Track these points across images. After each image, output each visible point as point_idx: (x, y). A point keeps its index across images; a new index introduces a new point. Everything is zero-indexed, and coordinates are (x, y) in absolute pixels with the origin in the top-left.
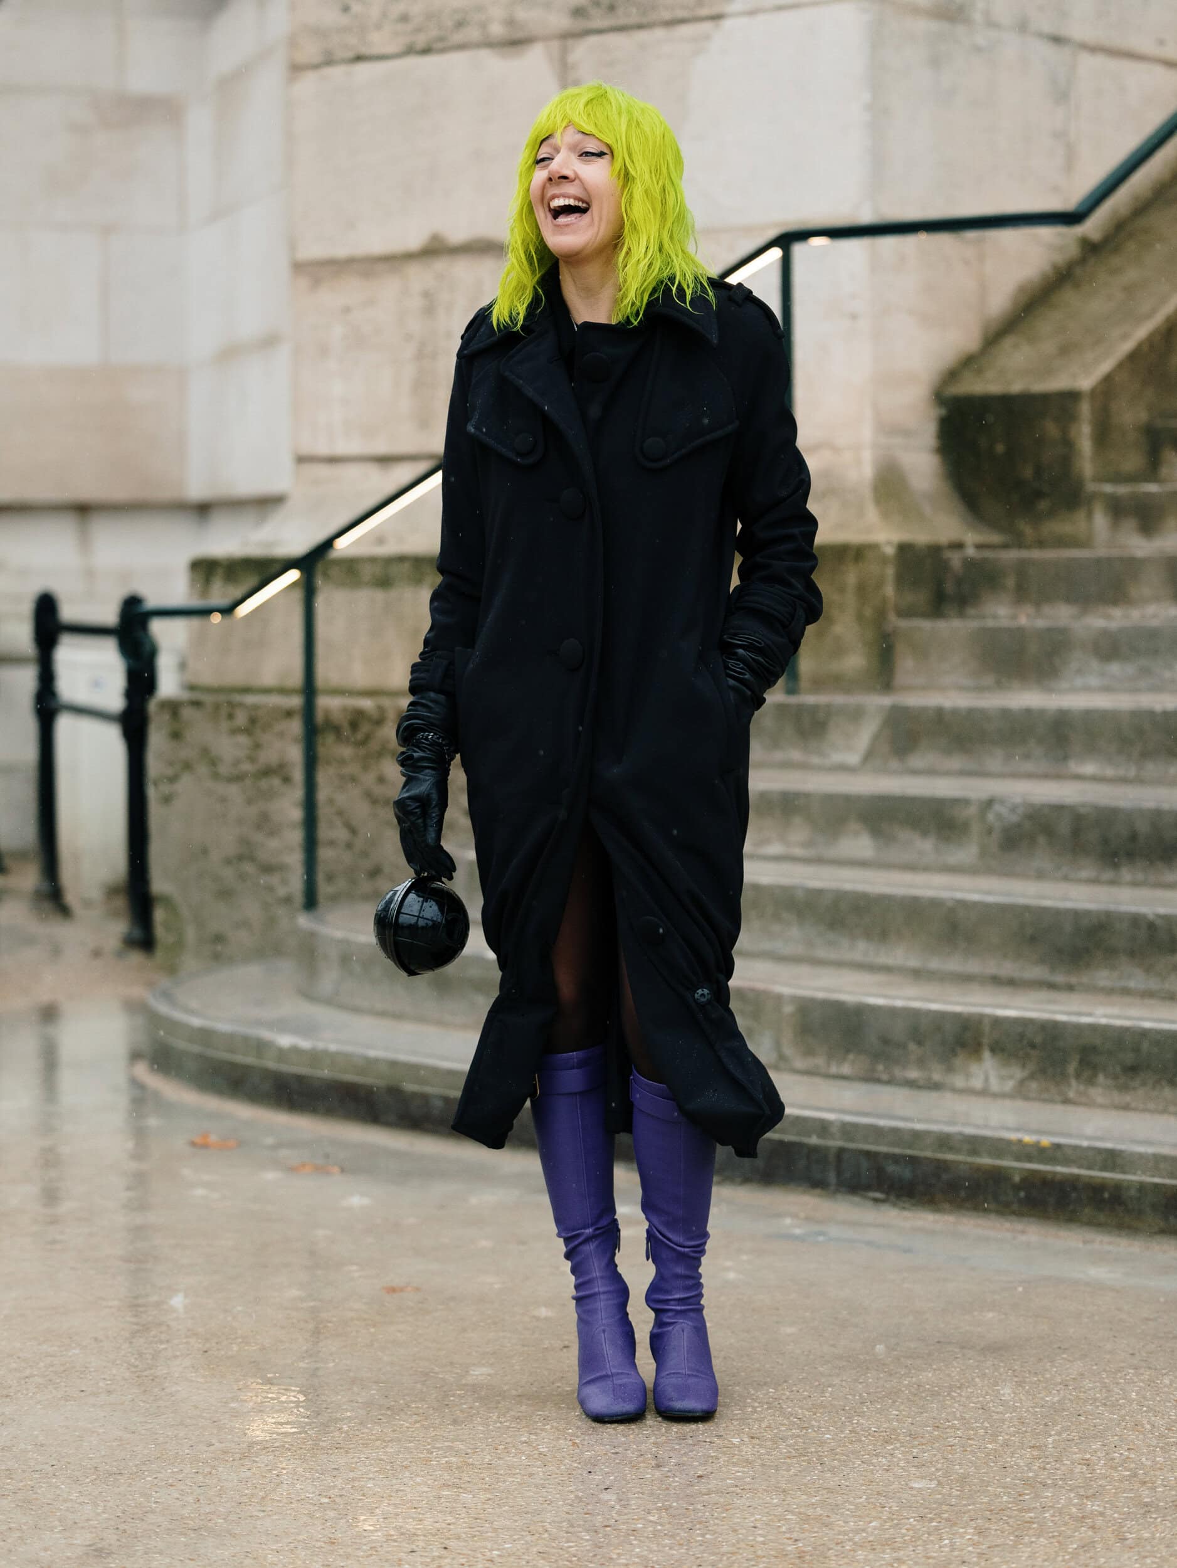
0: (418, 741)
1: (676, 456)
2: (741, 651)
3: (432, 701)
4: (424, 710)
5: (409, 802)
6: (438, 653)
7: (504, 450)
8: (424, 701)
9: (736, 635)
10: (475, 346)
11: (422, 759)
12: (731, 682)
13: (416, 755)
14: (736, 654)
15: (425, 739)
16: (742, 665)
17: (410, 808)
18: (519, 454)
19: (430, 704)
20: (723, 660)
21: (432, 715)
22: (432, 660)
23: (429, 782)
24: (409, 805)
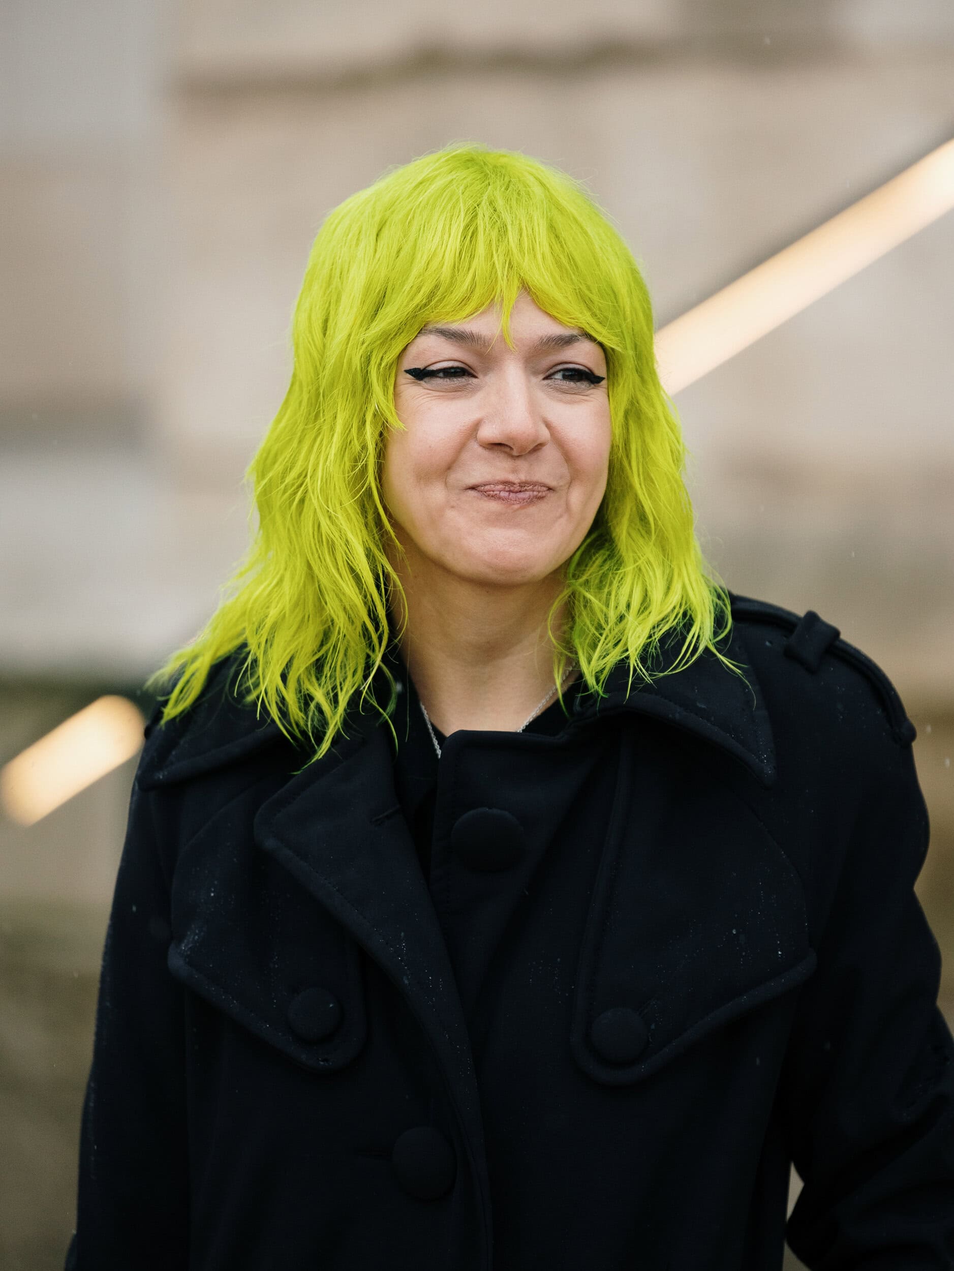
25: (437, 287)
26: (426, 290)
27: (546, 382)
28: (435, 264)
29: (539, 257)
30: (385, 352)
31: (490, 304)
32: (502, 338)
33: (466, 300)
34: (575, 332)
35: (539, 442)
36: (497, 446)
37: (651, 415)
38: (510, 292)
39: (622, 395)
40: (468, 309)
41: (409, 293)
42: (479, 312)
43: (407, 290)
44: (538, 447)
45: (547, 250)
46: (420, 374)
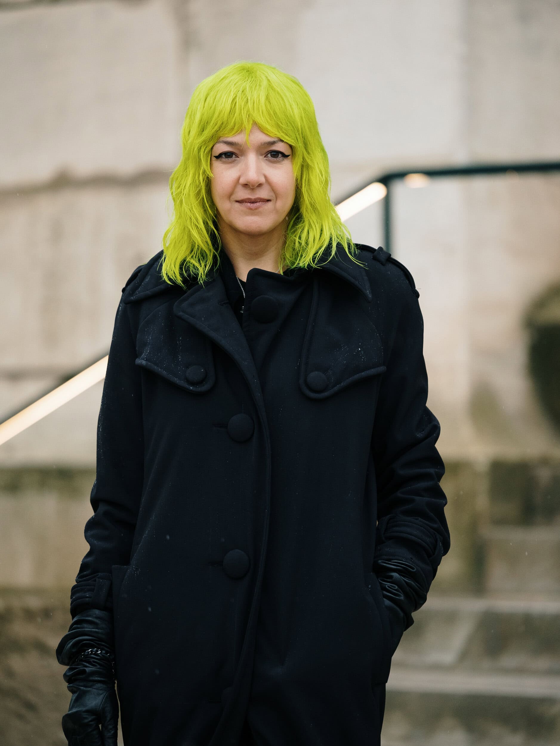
0: (87, 656)
1: (336, 388)
2: (395, 575)
3: (97, 618)
4: (90, 626)
5: (85, 715)
6: (100, 574)
7: (176, 380)
8: (90, 618)
9: (390, 560)
10: (140, 294)
11: (93, 673)
12: (387, 602)
13: (87, 669)
14: (391, 577)
15: (94, 654)
16: (397, 587)
17: (86, 721)
18: (192, 384)
19: (95, 620)
20: (380, 583)
21: (100, 631)
22: (95, 581)
23: (102, 696)
24: (86, 718)
25: (222, 123)
26: (218, 125)
27: (265, 158)
28: (221, 116)
29: (261, 111)
30: (206, 148)
31: (241, 130)
32: (246, 143)
33: (233, 129)
34: (276, 140)
35: (259, 183)
36: (246, 185)
37: (313, 166)
38: (248, 126)
39: (298, 161)
40: (233, 132)
41: (212, 126)
42: (237, 134)
43: (211, 125)
44: (260, 185)
45: (264, 108)
46: (219, 157)
